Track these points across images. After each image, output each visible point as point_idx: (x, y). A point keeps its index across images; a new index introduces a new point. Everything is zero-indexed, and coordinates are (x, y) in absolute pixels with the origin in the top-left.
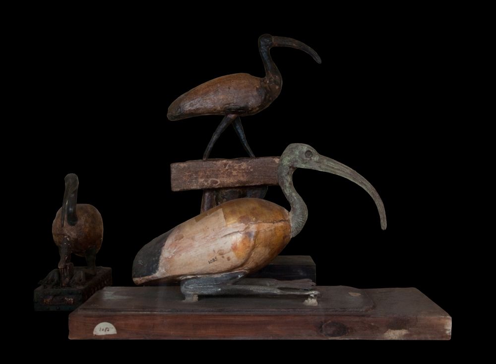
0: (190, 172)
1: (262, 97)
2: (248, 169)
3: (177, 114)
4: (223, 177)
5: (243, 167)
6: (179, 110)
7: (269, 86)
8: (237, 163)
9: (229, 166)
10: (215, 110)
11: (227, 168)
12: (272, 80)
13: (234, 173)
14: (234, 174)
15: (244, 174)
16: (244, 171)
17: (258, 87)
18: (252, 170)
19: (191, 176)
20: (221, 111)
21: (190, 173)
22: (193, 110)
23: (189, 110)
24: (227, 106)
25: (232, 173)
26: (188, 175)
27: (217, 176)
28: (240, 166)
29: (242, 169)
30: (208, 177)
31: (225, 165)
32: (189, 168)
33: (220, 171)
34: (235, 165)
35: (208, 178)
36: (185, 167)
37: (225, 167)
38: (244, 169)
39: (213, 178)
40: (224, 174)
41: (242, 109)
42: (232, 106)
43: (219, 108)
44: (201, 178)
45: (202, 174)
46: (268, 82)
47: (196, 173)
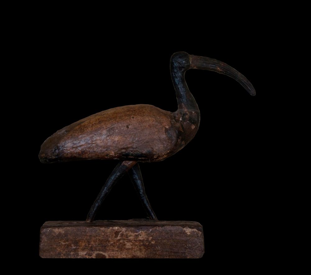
0: (67, 241)
1: (172, 140)
2: (147, 240)
3: (54, 157)
4: (113, 250)
5: (140, 238)
6: (57, 151)
7: (182, 126)
8: (134, 232)
9: (122, 235)
10: (107, 155)
11: (119, 238)
12: (187, 116)
13: (128, 245)
14: (127, 247)
15: (142, 247)
16: (142, 244)
17: (167, 127)
18: (153, 243)
19: (68, 246)
20: (115, 157)
21: (67, 243)
22: (76, 153)
23: (71, 153)
24: (124, 151)
25: (125, 245)
26: (65, 245)
27: (104, 249)
28: (137, 236)
29: (140, 240)
30: (92, 249)
31: (117, 233)
32: (66, 234)
33: (109, 242)
34: (130, 233)
35: (92, 251)
36: (60, 233)
37: (116, 237)
38: (143, 241)
39: (99, 250)
40: (114, 246)
41: (144, 157)
42: (130, 151)
43: (112, 153)
44: (83, 250)
45: (83, 244)
46: (181, 119)
47: (76, 243)
